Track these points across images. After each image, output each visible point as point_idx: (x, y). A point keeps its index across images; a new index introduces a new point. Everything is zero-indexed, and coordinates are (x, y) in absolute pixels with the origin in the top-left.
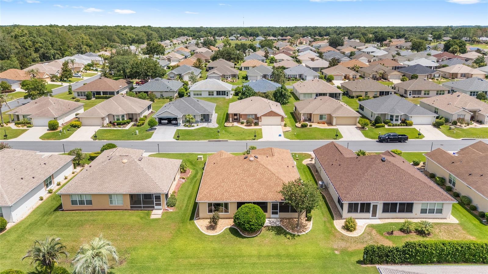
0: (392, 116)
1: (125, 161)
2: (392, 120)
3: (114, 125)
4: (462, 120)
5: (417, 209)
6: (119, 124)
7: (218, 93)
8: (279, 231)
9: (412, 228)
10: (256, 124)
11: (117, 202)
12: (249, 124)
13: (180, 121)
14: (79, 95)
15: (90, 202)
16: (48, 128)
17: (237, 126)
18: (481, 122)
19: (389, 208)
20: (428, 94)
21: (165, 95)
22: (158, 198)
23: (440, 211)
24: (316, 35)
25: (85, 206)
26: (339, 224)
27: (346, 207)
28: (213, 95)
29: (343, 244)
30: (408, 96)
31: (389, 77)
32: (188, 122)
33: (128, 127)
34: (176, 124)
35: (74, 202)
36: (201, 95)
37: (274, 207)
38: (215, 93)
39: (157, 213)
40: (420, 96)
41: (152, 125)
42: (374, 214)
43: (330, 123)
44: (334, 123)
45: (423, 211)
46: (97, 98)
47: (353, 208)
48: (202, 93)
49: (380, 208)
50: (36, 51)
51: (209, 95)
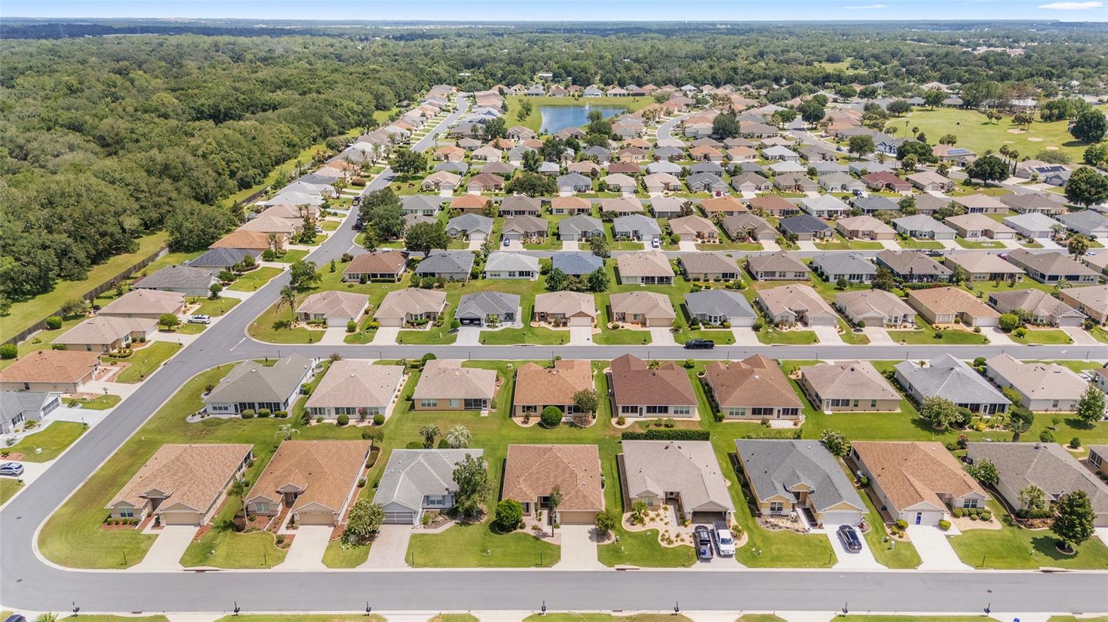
0: (710, 317)
1: (457, 373)
2: (710, 320)
3: (412, 324)
4: (784, 322)
5: (671, 410)
6: (419, 324)
7: (521, 273)
8: (572, 424)
9: (663, 423)
10: (565, 324)
11: (455, 405)
12: (557, 325)
13: (483, 322)
14: (350, 278)
15: (435, 405)
16: (346, 329)
17: (544, 327)
18: (806, 324)
19: (651, 410)
20: (784, 276)
21: (456, 277)
22: (485, 402)
23: (687, 412)
24: (706, 82)
25: (432, 407)
26: (614, 421)
27: (620, 410)
28: (514, 275)
29: (613, 433)
30: (759, 278)
31: (759, 236)
32: (491, 322)
33: (429, 327)
34: (479, 325)
35: (423, 405)
36: (499, 275)
37: (570, 408)
38: (517, 274)
39: (484, 413)
40: (773, 278)
41: (454, 327)
42: (641, 414)
43: (644, 324)
44: (648, 325)
45: (676, 412)
46: (372, 282)
47: (625, 409)
48: (501, 274)
49: (645, 410)
50: (233, 174)
51: (510, 275)
